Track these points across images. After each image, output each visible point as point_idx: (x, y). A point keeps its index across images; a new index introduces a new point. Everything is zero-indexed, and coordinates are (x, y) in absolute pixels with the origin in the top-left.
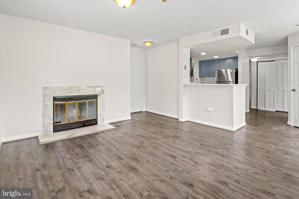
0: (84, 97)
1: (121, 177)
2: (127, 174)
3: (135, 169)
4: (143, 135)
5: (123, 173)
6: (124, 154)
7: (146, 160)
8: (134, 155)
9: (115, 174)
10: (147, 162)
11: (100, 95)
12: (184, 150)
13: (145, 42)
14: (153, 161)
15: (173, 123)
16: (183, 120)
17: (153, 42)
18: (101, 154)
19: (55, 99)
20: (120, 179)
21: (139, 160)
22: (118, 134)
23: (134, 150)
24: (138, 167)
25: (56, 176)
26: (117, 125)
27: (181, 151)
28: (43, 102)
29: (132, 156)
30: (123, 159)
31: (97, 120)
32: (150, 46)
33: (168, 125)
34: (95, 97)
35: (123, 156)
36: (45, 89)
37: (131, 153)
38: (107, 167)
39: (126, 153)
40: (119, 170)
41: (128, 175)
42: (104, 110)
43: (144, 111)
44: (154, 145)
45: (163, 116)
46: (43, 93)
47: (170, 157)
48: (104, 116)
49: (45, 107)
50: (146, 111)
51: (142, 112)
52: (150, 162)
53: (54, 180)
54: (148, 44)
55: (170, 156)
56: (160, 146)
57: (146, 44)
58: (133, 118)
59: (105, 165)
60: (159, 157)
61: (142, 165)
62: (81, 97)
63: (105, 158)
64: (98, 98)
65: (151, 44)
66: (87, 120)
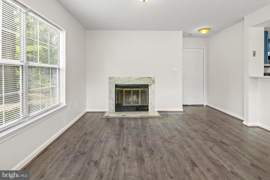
0: (137, 85)
1: (126, 162)
2: (133, 162)
3: (143, 160)
4: (181, 130)
5: (130, 159)
6: (146, 143)
7: (161, 156)
8: (155, 146)
9: (124, 157)
10: (160, 158)
11: (151, 85)
12: (217, 162)
13: (200, 30)
14: (166, 160)
15: (231, 125)
16: (249, 124)
17: (210, 29)
18: (130, 136)
19: (117, 86)
20: (123, 164)
21: (154, 153)
22: (158, 123)
23: (158, 142)
24: (147, 160)
25: (90, 142)
26: (164, 114)
27: (212, 161)
28: (109, 88)
29: (152, 147)
30: (141, 146)
31: (148, 106)
32: (206, 33)
33: (222, 126)
34: (147, 86)
35: (143, 144)
36: (110, 78)
37: (153, 144)
38: (124, 149)
39: (149, 142)
40: (129, 155)
41: (132, 164)
42: (155, 99)
43: (205, 105)
44: (183, 144)
45: (226, 114)
46: (109, 82)
47: (189, 164)
48: (154, 104)
49: (110, 91)
50: (206, 106)
51: (202, 105)
52: (163, 160)
53: (87, 145)
54: (204, 32)
55: (190, 162)
56: (189, 146)
57: (201, 32)
58: (185, 110)
59: (124, 147)
60: (176, 158)
61: (152, 160)
62: (135, 86)
63: (129, 141)
64: (149, 87)
65: (207, 31)
66: (140, 105)
